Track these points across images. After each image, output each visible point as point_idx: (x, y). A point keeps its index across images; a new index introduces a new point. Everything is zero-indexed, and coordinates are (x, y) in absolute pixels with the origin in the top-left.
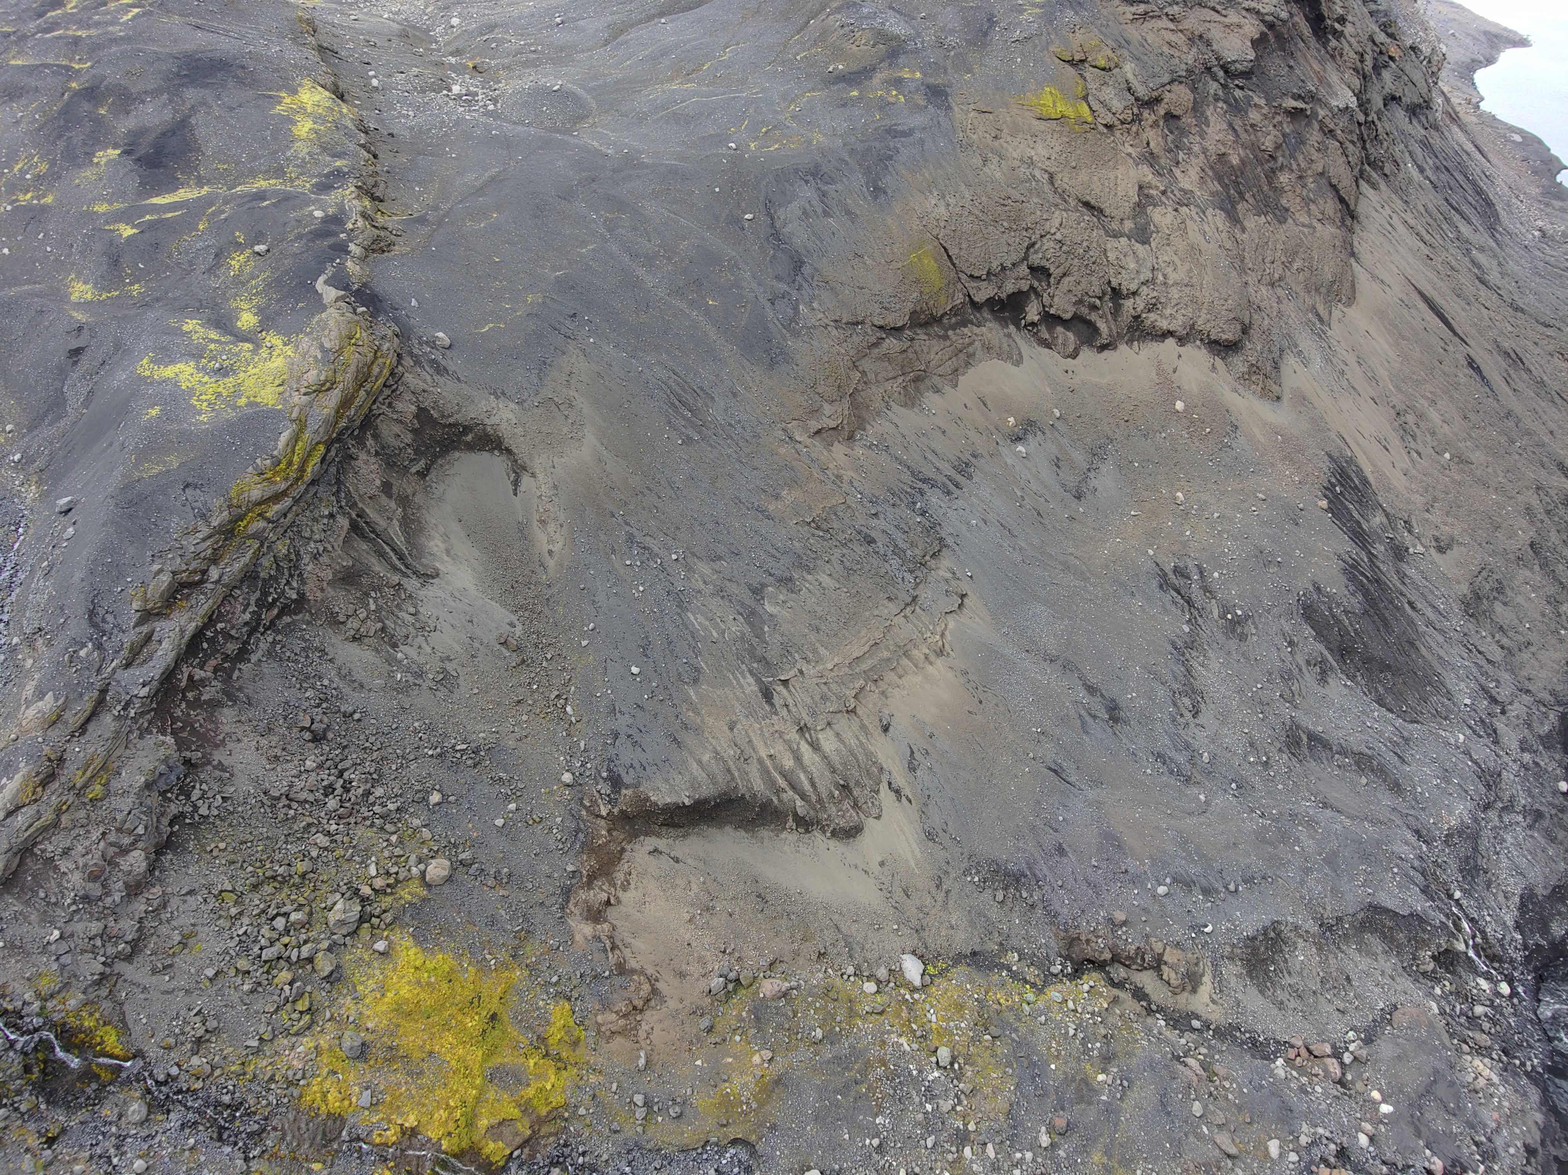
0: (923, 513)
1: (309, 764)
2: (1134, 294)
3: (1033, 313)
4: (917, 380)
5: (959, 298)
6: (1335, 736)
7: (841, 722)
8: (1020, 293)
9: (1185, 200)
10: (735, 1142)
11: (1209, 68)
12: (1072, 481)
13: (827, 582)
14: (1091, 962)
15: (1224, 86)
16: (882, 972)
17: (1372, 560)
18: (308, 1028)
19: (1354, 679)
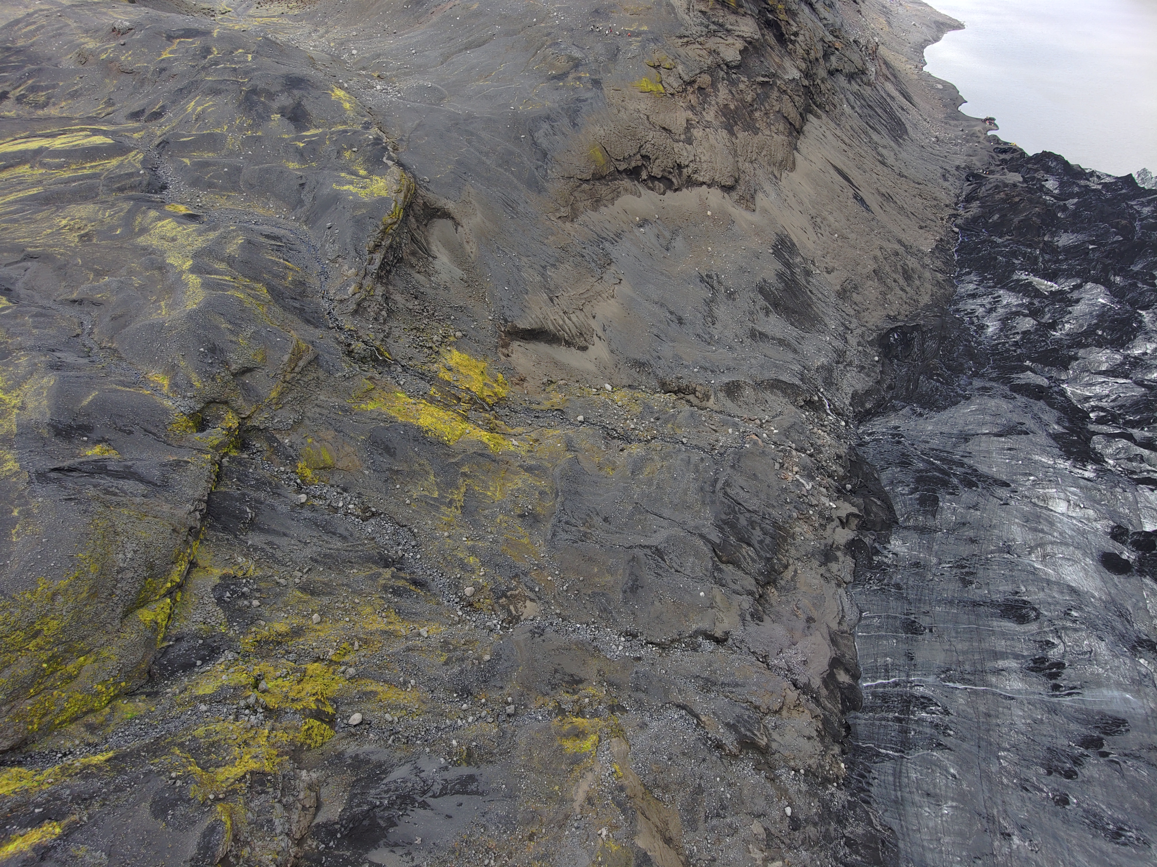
0: (603, 250)
1: (416, 303)
2: (687, 166)
3: (644, 175)
5: (612, 169)
6: (770, 333)
7: (578, 313)
8: (638, 166)
9: (708, 125)
10: (556, 410)
11: (719, 66)
12: (664, 243)
13: (568, 267)
14: (670, 392)
15: (727, 73)
16: (598, 387)
17: (793, 273)
18: (436, 362)
19: (781, 315)
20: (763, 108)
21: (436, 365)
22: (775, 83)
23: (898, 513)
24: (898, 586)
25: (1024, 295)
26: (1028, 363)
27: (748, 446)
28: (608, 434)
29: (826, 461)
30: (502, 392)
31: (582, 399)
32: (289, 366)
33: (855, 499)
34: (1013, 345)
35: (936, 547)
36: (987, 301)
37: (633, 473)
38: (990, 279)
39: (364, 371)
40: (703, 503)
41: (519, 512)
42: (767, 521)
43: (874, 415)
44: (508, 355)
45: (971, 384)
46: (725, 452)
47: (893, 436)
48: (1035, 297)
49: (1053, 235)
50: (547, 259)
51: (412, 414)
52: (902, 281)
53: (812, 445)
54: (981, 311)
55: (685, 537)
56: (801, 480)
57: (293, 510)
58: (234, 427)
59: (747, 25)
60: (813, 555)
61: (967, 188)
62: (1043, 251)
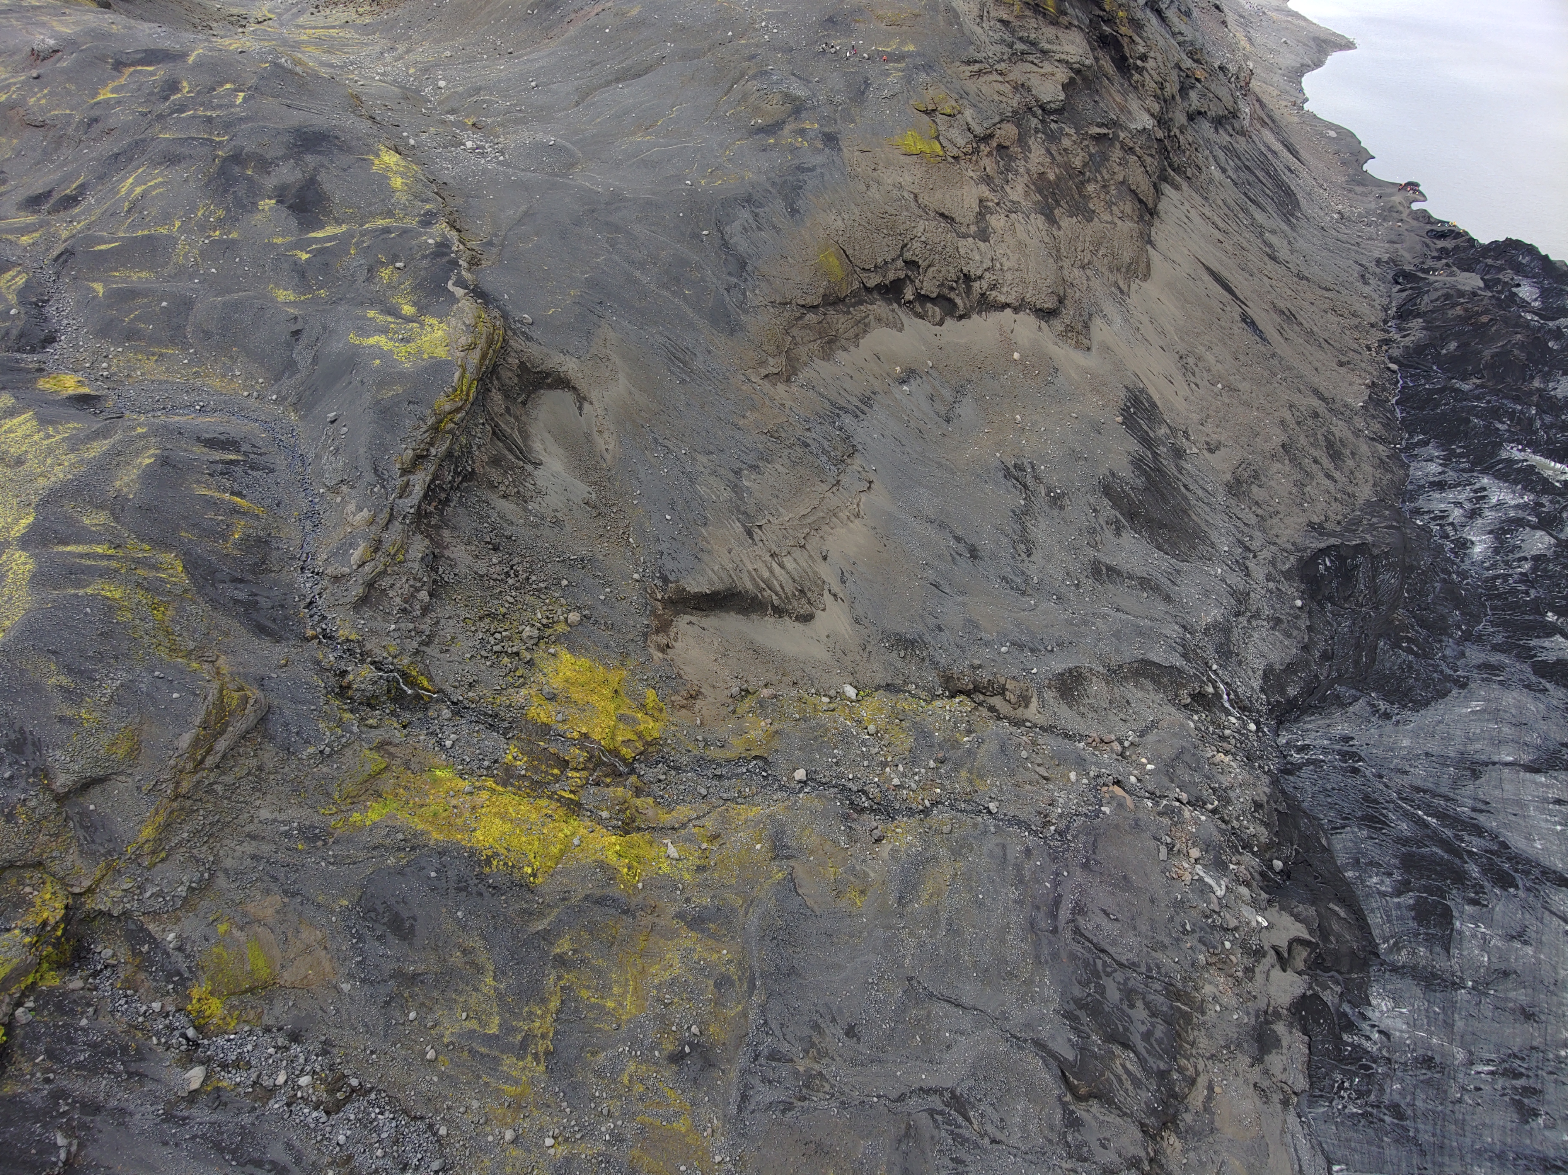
0: (840, 429)
1: (495, 561)
2: (980, 277)
3: (909, 294)
4: (830, 342)
5: (856, 285)
6: (1125, 568)
7: (797, 553)
8: (899, 280)
9: (1014, 208)
10: (755, 758)
11: (1030, 109)
12: (943, 410)
13: (781, 469)
14: (961, 692)
15: (1043, 121)
16: (832, 693)
17: (1155, 455)
18: (523, 684)
19: (1140, 533)
20: (1099, 178)
21: (523, 692)
22: (1116, 136)
23: (1376, 932)
24: (1396, 1110)
25: (1524, 488)
26: (1551, 617)
27: (1106, 809)
28: (852, 803)
29: (1237, 819)
30: (651, 727)
31: (803, 725)
32: (192, 758)
33: (1301, 908)
34: (1520, 582)
35: (1460, 1024)
36: (1463, 495)
37: (901, 898)
38: (1461, 456)
39: (371, 727)
40: (1037, 957)
41: (670, 1048)
42: (1157, 986)
43: (1304, 712)
44: (668, 646)
45: (1463, 655)
46: (1068, 828)
47: (1345, 756)
48: (1544, 492)
49: (1547, 377)
50: (744, 456)
51: (459, 821)
52: (1326, 462)
53: (1214, 790)
54: (1456, 514)
55: (1007, 1053)
56: (1206, 879)
57: (169, 1117)
58: (52, 921)
59: (1073, 43)
60: (1239, 1045)
61: (1399, 298)
62: (1541, 411)
